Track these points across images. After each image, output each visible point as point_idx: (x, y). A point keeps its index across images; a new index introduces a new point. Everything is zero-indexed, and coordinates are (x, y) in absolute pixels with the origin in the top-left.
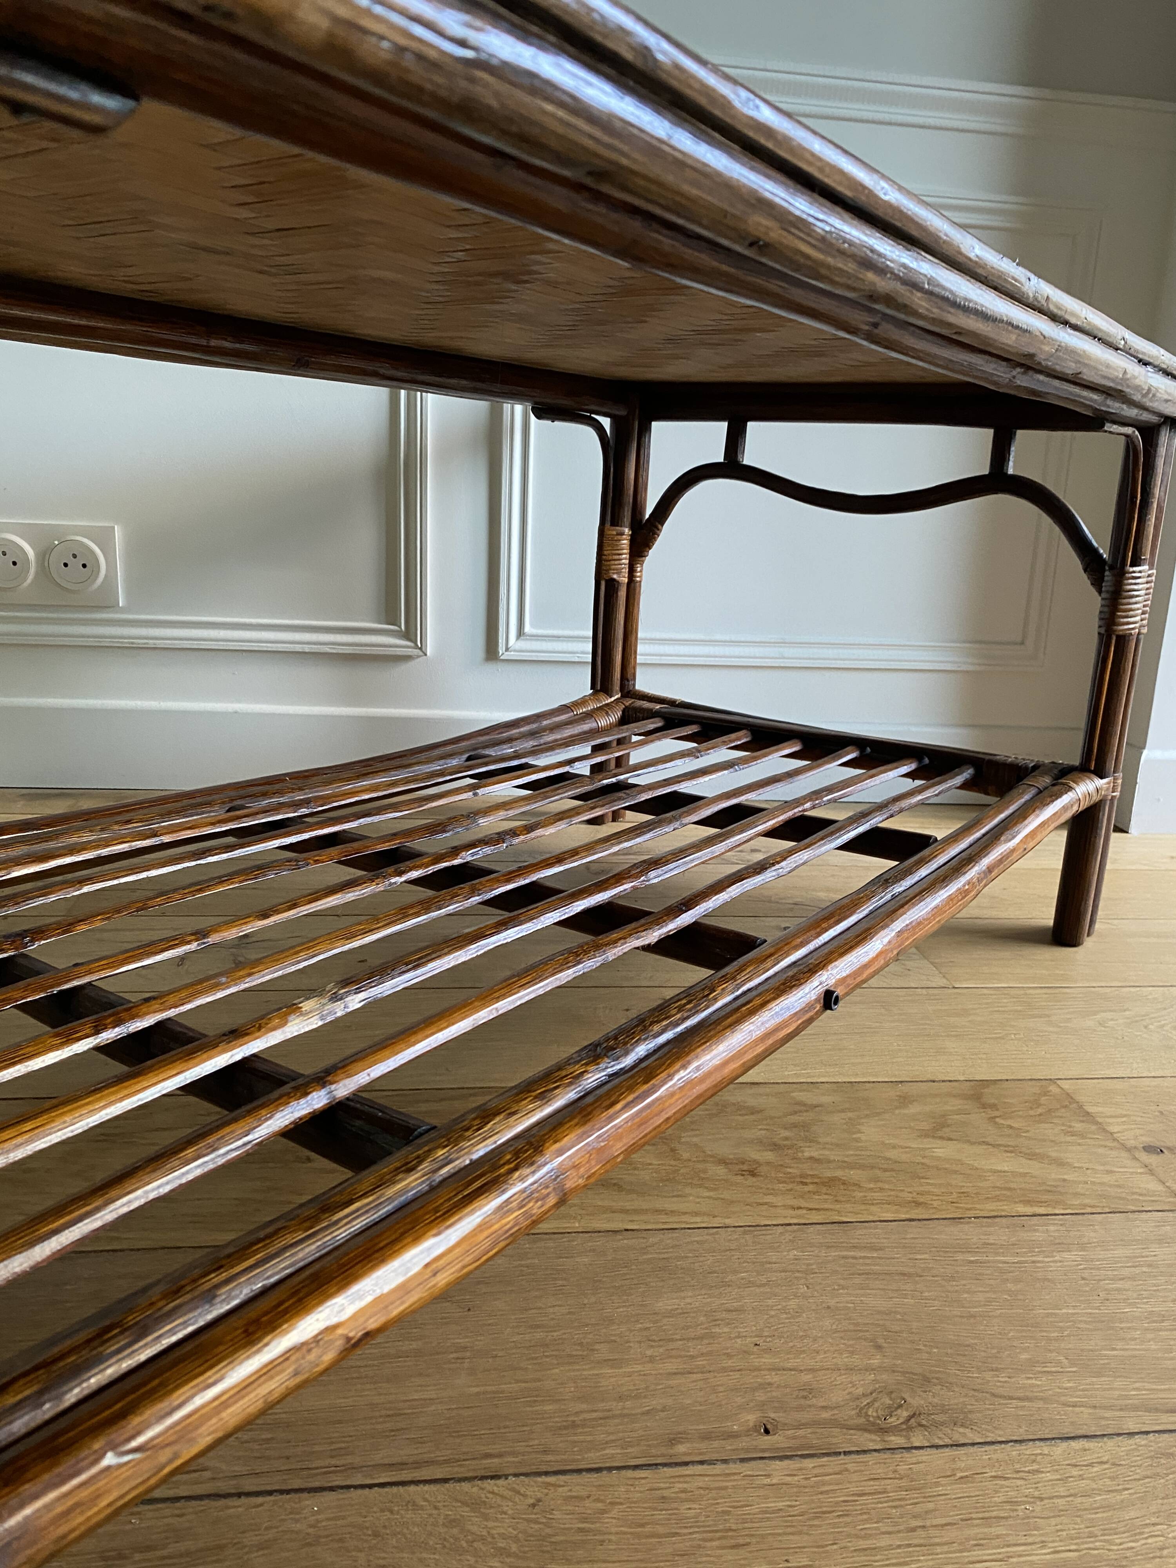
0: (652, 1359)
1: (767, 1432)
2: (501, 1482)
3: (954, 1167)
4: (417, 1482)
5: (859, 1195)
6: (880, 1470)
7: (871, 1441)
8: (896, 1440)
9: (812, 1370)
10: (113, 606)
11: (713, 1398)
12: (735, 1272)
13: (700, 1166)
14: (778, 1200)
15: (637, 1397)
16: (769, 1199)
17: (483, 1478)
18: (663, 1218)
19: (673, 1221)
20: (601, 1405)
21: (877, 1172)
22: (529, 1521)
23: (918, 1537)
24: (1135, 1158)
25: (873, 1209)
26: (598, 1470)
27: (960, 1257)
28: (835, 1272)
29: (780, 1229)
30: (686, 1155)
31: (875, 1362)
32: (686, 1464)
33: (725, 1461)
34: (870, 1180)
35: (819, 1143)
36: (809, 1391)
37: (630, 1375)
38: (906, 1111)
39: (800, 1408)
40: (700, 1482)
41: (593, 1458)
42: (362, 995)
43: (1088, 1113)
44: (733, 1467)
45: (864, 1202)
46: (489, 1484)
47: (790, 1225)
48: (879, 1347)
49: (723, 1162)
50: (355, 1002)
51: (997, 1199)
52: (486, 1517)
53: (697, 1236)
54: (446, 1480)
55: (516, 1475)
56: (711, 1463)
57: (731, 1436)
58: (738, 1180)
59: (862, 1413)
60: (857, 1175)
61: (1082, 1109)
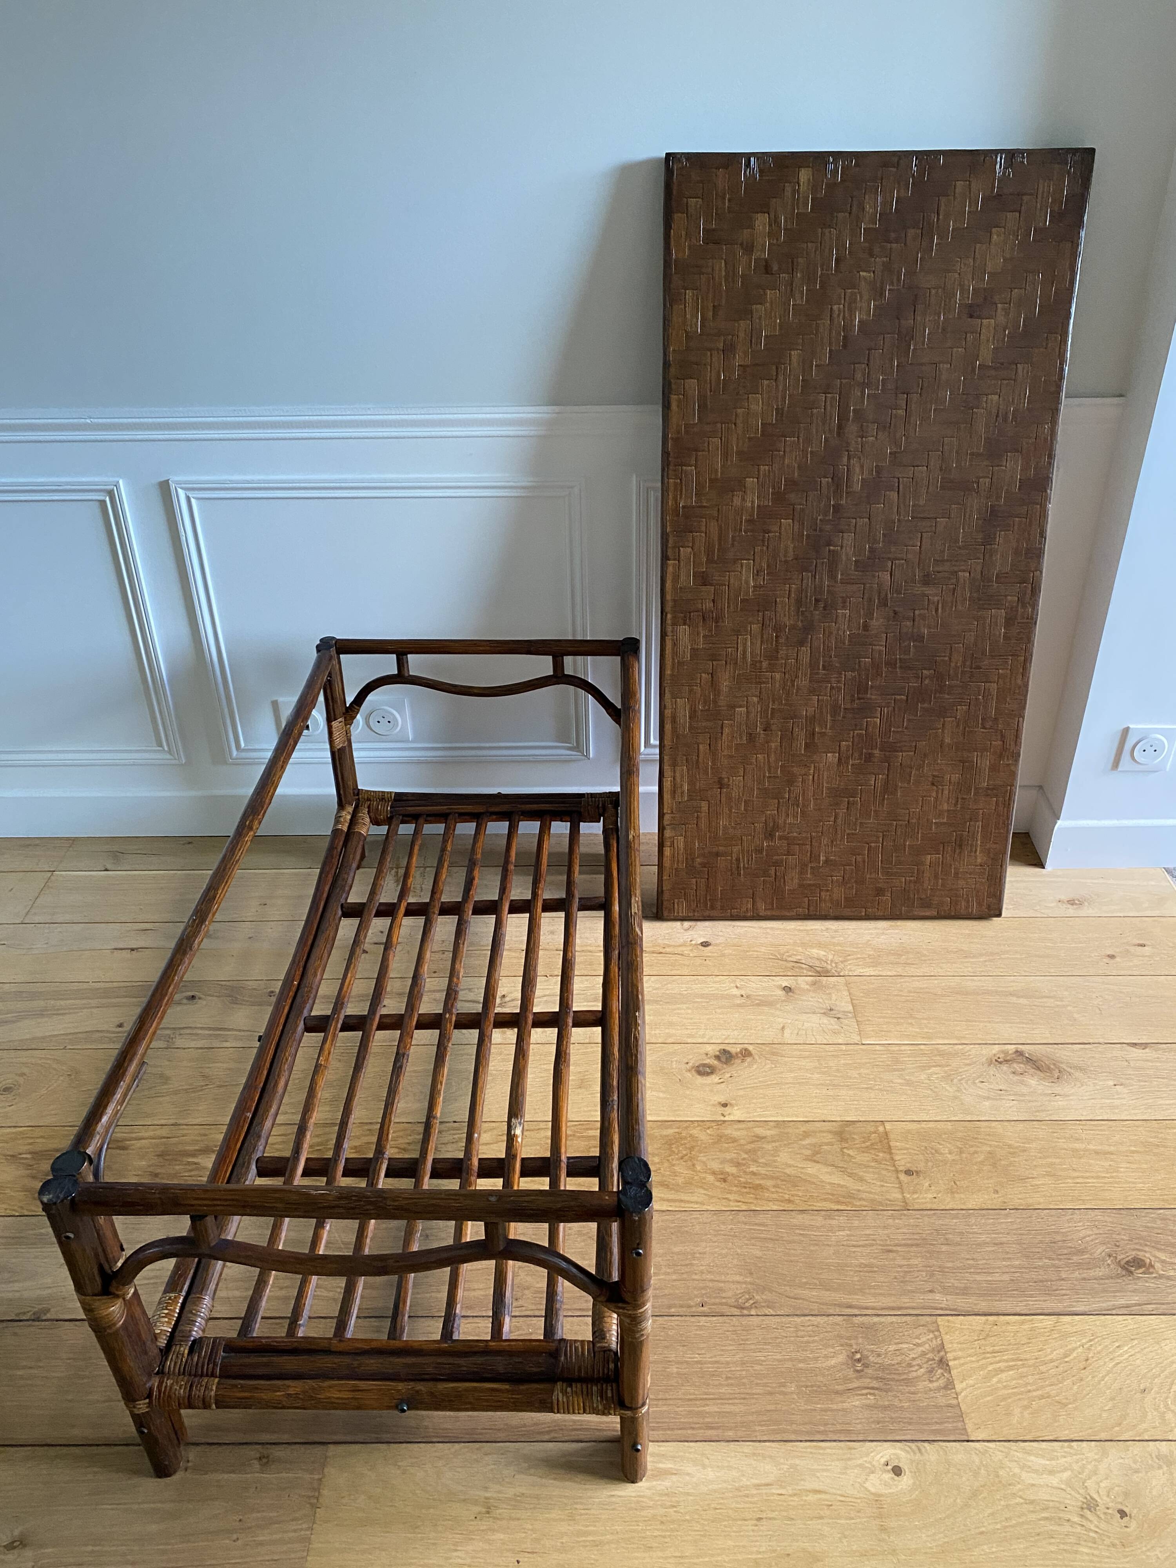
0: (668, 1274)
1: (702, 1305)
3: (812, 1180)
5: (766, 1195)
6: (736, 1323)
7: (736, 1312)
8: (745, 1312)
9: (724, 1282)
11: (686, 1291)
12: (706, 1234)
13: (704, 1175)
14: (731, 1196)
15: (661, 1289)
16: (728, 1196)
18: (683, 1205)
21: (779, 1182)
23: (741, 1347)
24: (898, 1178)
25: (771, 1203)
27: (798, 1231)
29: (729, 1213)
30: (698, 1168)
31: (748, 1280)
32: (673, 1316)
33: (686, 1316)
34: (774, 1186)
35: (758, 1162)
36: (721, 1290)
38: (803, 1143)
39: (716, 1297)
40: (677, 1323)
43: (890, 1147)
44: (688, 1318)
45: (767, 1199)
47: (733, 1210)
48: (751, 1274)
49: (714, 1173)
51: (825, 1200)
53: (695, 1215)
56: (682, 1316)
57: (690, 1307)
58: (718, 1184)
59: (737, 1301)
60: (769, 1183)
61: (888, 1143)
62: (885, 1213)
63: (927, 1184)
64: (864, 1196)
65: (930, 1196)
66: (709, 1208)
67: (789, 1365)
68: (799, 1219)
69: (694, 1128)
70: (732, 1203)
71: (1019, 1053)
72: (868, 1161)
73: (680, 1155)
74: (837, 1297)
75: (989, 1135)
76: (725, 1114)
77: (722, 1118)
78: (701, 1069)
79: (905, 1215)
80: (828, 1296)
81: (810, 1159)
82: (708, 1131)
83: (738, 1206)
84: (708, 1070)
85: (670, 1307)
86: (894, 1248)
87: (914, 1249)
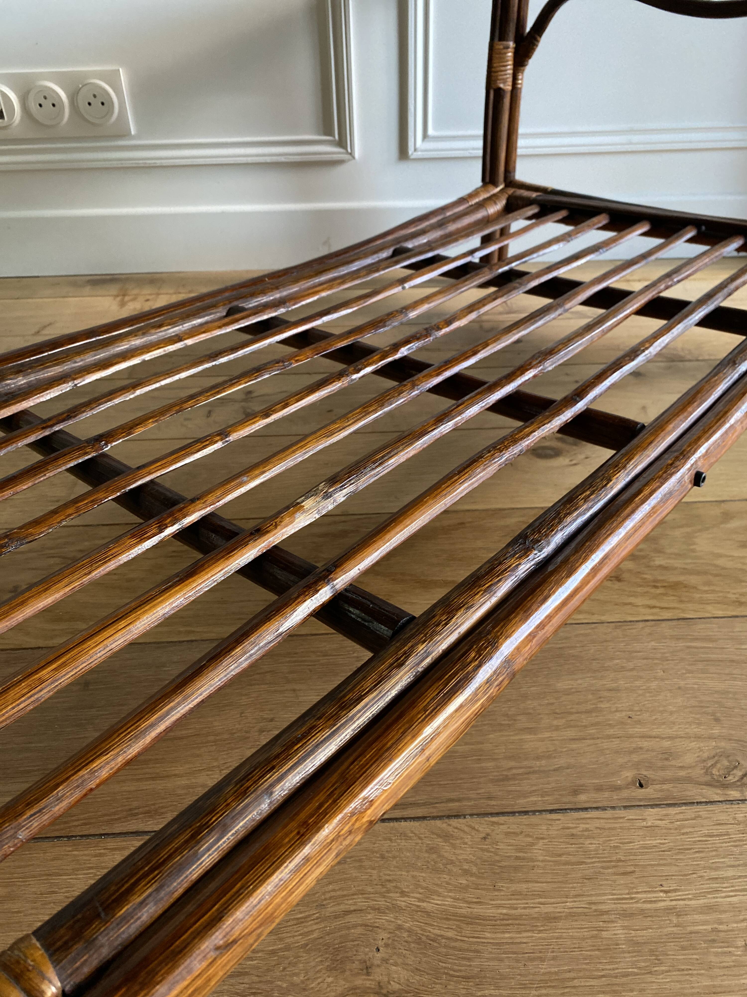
1: (641, 786)
2: (461, 820)
4: (405, 819)
5: (697, 596)
6: (723, 817)
7: (714, 794)
8: (734, 794)
9: (671, 738)
10: (126, 134)
11: (602, 759)
12: (612, 659)
14: (639, 601)
15: (549, 757)
16: (632, 600)
17: (449, 817)
20: (525, 763)
21: (710, 577)
22: (482, 850)
25: (710, 608)
26: (526, 813)
28: (682, 659)
29: (641, 625)
31: (716, 731)
32: (586, 809)
33: (613, 808)
34: (705, 584)
35: (664, 553)
36: (669, 754)
37: (542, 740)
38: (728, 526)
39: (663, 768)
40: (597, 823)
41: (522, 803)
42: (345, 491)
44: (617, 813)
45: (702, 602)
46: (454, 822)
47: (647, 621)
48: (717, 720)
50: (340, 497)
52: (454, 846)
53: (582, 630)
54: (424, 818)
55: (471, 815)
56: (604, 809)
57: (617, 788)
59: (707, 771)
60: (694, 580)
78: (540, 451)
83: (653, 614)
84: (551, 452)
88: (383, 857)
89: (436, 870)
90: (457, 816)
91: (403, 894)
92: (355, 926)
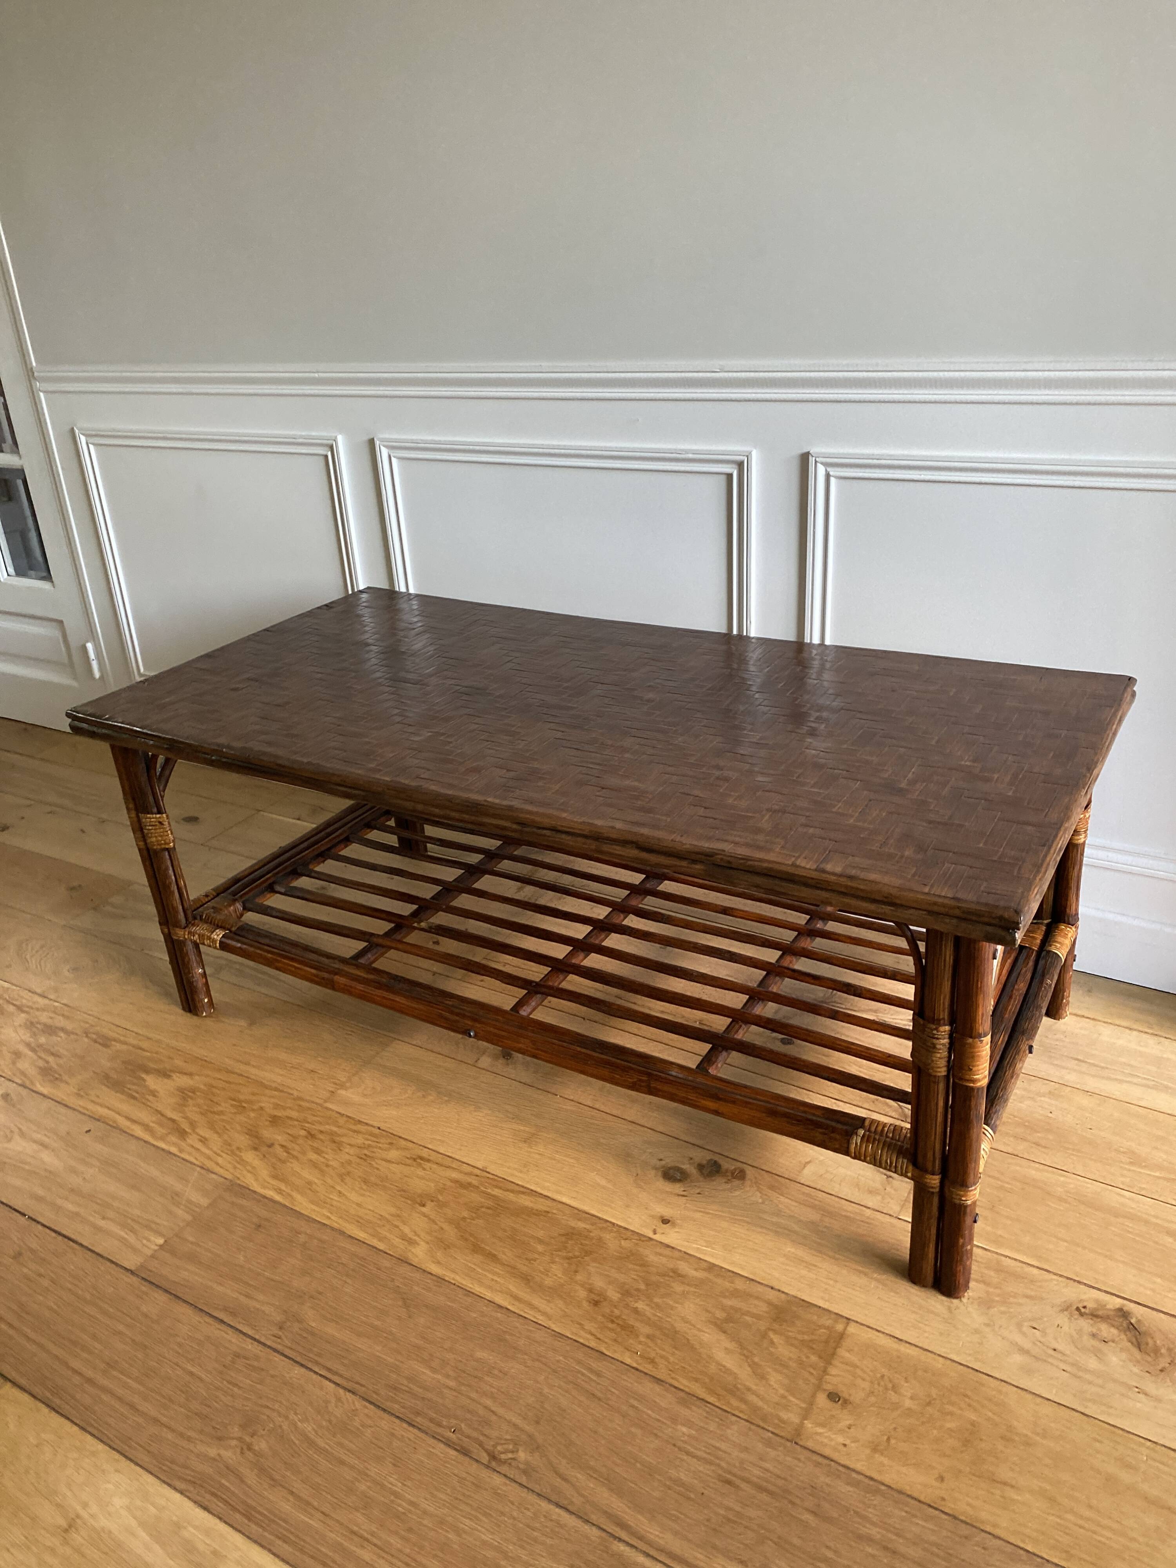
1: (454, 1431)
2: (353, 1396)
3: (700, 1349)
4: (330, 1380)
5: (630, 1341)
6: (473, 1471)
7: (485, 1458)
8: (494, 1464)
9: (499, 1417)
11: (451, 1406)
12: (525, 1354)
13: (577, 1288)
14: (588, 1325)
15: (426, 1389)
16: (586, 1323)
17: (349, 1391)
18: (528, 1310)
19: (530, 1314)
20: (411, 1385)
22: (347, 1415)
23: (455, 1502)
24: (814, 1397)
26: (385, 1410)
27: (632, 1401)
28: (565, 1377)
29: (570, 1342)
30: (578, 1277)
31: (528, 1428)
32: (414, 1426)
33: (426, 1433)
34: (648, 1336)
35: (651, 1301)
36: (488, 1425)
38: (725, 1302)
39: (476, 1430)
40: (410, 1436)
41: (388, 1405)
43: (834, 1354)
44: (427, 1438)
45: (627, 1347)
46: (349, 1394)
47: (577, 1342)
48: (537, 1423)
49: (591, 1290)
51: (697, 1380)
52: (337, 1405)
53: (531, 1327)
54: (338, 1385)
55: (359, 1396)
56: (422, 1431)
57: (439, 1425)
58: (585, 1304)
59: (494, 1446)
60: (645, 1330)
61: (835, 1349)
62: (760, 1431)
63: (848, 1423)
64: (752, 1398)
65: (840, 1439)
66: (554, 1327)
67: (490, 1554)
68: (648, 1388)
69: (611, 1231)
70: (582, 1333)
71: (1123, 1313)
72: (790, 1359)
73: (570, 1255)
74: (618, 1506)
75: (990, 1400)
76: (658, 1230)
77: (651, 1235)
78: (672, 1172)
79: (785, 1447)
80: (605, 1497)
81: (720, 1326)
82: (623, 1242)
83: (587, 1340)
84: (678, 1176)
85: (418, 1414)
86: (738, 1482)
87: (764, 1497)
88: (303, 1392)
89: (319, 1412)
90: (353, 1393)
91: (296, 1414)
92: (264, 1414)
